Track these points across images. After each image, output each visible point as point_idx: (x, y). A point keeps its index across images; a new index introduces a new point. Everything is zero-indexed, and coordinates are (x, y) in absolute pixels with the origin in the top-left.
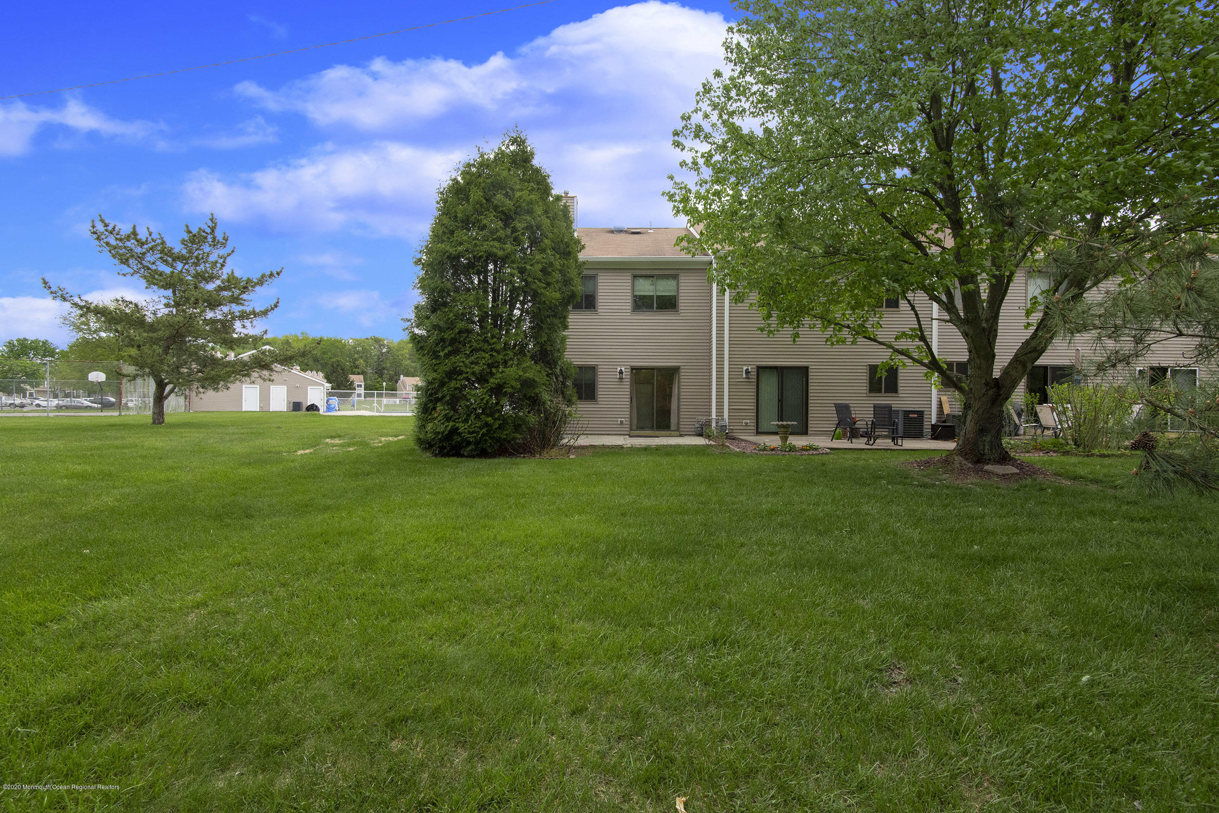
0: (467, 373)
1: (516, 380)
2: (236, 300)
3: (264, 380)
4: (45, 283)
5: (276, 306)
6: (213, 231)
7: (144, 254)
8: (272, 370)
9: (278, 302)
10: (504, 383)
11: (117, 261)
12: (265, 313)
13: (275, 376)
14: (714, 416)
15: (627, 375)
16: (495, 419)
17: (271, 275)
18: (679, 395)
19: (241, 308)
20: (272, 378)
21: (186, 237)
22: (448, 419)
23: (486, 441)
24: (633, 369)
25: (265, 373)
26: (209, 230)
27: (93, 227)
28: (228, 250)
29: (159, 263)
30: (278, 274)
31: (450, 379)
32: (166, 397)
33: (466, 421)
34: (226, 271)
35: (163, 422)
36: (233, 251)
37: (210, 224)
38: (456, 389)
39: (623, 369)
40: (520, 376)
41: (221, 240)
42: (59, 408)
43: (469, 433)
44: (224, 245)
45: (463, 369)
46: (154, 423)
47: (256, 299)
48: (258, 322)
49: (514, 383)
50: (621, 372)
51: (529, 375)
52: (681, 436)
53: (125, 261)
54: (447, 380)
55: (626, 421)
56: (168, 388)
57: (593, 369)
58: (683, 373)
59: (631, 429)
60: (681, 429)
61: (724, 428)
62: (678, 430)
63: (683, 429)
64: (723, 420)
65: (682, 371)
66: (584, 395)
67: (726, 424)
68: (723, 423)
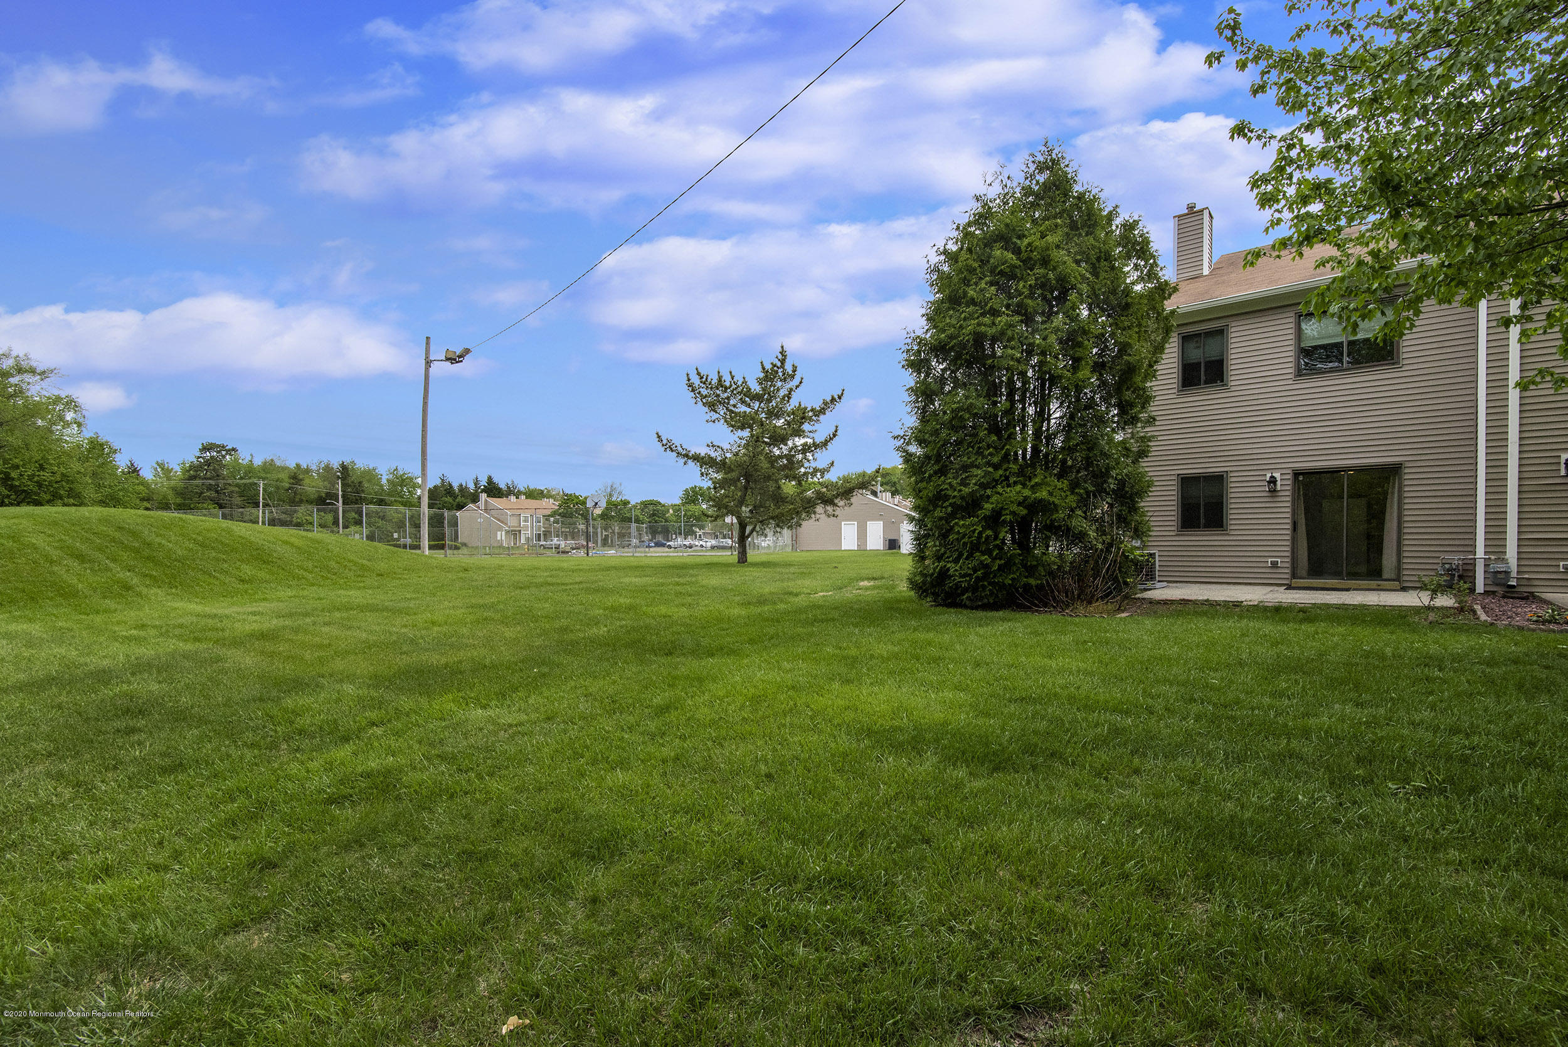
0: (954, 497)
1: (1020, 504)
2: (799, 433)
3: (829, 516)
4: (659, 437)
5: (835, 435)
6: (782, 363)
7: (728, 398)
8: (835, 505)
9: (836, 431)
10: (1002, 508)
11: (706, 409)
12: (825, 444)
13: (838, 512)
14: (1480, 552)
15: (1284, 484)
16: (994, 559)
17: (833, 400)
18: (1400, 516)
19: (802, 441)
20: (836, 513)
21: (762, 375)
22: (939, 558)
23: (984, 587)
24: (1296, 474)
25: (830, 508)
26: (779, 364)
27: (689, 380)
28: (796, 382)
29: (739, 405)
30: (840, 398)
31: (936, 506)
32: (748, 537)
33: (956, 561)
34: (793, 404)
35: (746, 561)
36: (801, 383)
37: (780, 357)
38: (941, 519)
39: (1277, 475)
40: (1026, 498)
41: (790, 373)
42: (713, 548)
43: (961, 576)
44: (793, 377)
45: (949, 492)
46: (739, 562)
47: (819, 430)
48: (819, 454)
49: (1014, 508)
50: (1273, 481)
51: (1043, 494)
52: (1404, 589)
53: (712, 406)
54: (931, 508)
55: (1284, 562)
56: (748, 529)
57: (1218, 480)
58: (1408, 475)
59: (1294, 575)
60: (1405, 578)
61: (1502, 576)
62: (1398, 579)
63: (1408, 576)
64: (1504, 561)
65: (1407, 471)
66: (1202, 521)
67: (1509, 567)
68: (1501, 567)
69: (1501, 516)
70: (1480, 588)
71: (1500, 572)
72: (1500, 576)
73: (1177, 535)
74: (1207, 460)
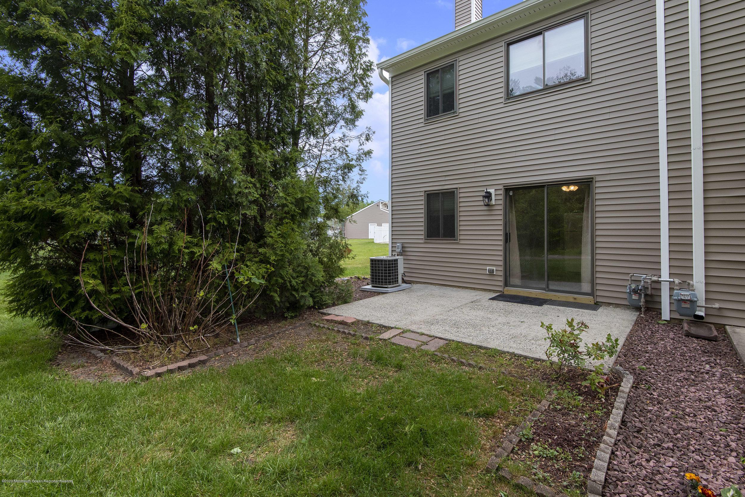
14: (665, 275)
15: (497, 198)
18: (593, 230)
24: (507, 190)
39: (492, 191)
50: (488, 196)
52: (597, 304)
55: (499, 271)
57: (451, 195)
58: (599, 190)
59: (507, 283)
60: (599, 293)
61: (687, 306)
62: (592, 294)
63: (602, 292)
64: (690, 287)
65: (598, 185)
66: (441, 231)
67: (695, 296)
68: (685, 294)
69: (675, 218)
70: (666, 315)
71: (685, 301)
72: (684, 305)
73: (425, 243)
74: (444, 179)
